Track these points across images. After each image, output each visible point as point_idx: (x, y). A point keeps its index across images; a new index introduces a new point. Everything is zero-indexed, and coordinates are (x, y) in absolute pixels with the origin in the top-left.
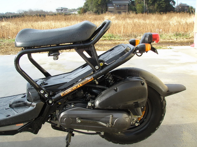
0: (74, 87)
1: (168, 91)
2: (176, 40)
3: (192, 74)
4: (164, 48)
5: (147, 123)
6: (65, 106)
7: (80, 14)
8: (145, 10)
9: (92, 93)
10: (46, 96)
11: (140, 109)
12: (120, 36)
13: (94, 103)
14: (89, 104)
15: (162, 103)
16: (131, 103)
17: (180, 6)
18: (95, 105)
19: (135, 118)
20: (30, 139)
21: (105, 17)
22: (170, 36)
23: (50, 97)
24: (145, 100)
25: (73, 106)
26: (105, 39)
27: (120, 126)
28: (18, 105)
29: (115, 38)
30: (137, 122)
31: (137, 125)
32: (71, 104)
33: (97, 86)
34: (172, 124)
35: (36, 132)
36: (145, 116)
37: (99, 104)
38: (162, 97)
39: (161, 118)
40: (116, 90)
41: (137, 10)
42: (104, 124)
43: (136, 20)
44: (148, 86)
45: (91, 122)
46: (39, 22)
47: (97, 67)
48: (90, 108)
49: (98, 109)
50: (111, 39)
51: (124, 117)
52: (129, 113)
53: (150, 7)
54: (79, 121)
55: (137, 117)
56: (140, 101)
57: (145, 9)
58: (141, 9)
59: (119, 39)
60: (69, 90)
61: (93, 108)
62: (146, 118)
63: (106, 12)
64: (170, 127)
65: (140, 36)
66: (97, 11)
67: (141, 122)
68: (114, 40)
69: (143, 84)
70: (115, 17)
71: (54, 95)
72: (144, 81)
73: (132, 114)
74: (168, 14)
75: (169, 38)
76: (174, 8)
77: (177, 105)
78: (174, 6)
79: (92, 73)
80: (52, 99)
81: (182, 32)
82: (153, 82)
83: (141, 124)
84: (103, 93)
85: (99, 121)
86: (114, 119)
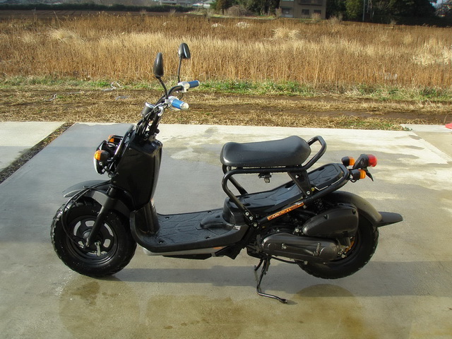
0: (283, 212)
1: (382, 221)
2: (421, 106)
3: (432, 187)
4: (395, 126)
5: (355, 256)
6: (270, 230)
7: (215, 9)
8: (366, 11)
9: (299, 219)
10: (251, 218)
11: (349, 239)
12: (310, 88)
13: (301, 229)
14: (297, 230)
15: (374, 234)
16: (340, 232)
17: (450, 5)
18: (302, 232)
19: (343, 248)
20: (210, 268)
21: (276, 30)
22: (411, 93)
23: (255, 220)
24: (355, 230)
25: (278, 231)
26: (281, 93)
27: (326, 256)
28: (212, 226)
29: (301, 91)
30: (344, 254)
31: (343, 256)
32: (275, 229)
33: (305, 211)
34: (386, 261)
35: (233, 257)
36: (354, 247)
37: (308, 231)
38: (374, 228)
39: (372, 251)
40: (326, 218)
41: (348, 8)
42: (311, 252)
43: (344, 43)
44: (360, 215)
45: (297, 248)
46: (133, 35)
47: (308, 193)
48: (296, 234)
49: (304, 235)
50: (294, 93)
51: (332, 247)
52: (336, 243)
53: (377, 3)
54: (285, 248)
55: (344, 247)
56: (349, 231)
57: (366, 7)
58: (356, 8)
59: (309, 96)
60: (277, 214)
61: (300, 234)
62: (354, 249)
63: (276, 9)
64: (383, 265)
65: (352, 90)
66: (256, 6)
67: (349, 253)
68: (299, 98)
69: (354, 213)
70: (298, 31)
71: (260, 218)
72: (355, 210)
73: (339, 244)
74: (417, 29)
75: (410, 100)
76: (433, 9)
77: (398, 237)
78: (434, 4)
79: (302, 198)
80: (257, 222)
81: (437, 88)
82: (366, 210)
83: (348, 256)
84: (312, 219)
85: (305, 248)
86: (321, 247)
